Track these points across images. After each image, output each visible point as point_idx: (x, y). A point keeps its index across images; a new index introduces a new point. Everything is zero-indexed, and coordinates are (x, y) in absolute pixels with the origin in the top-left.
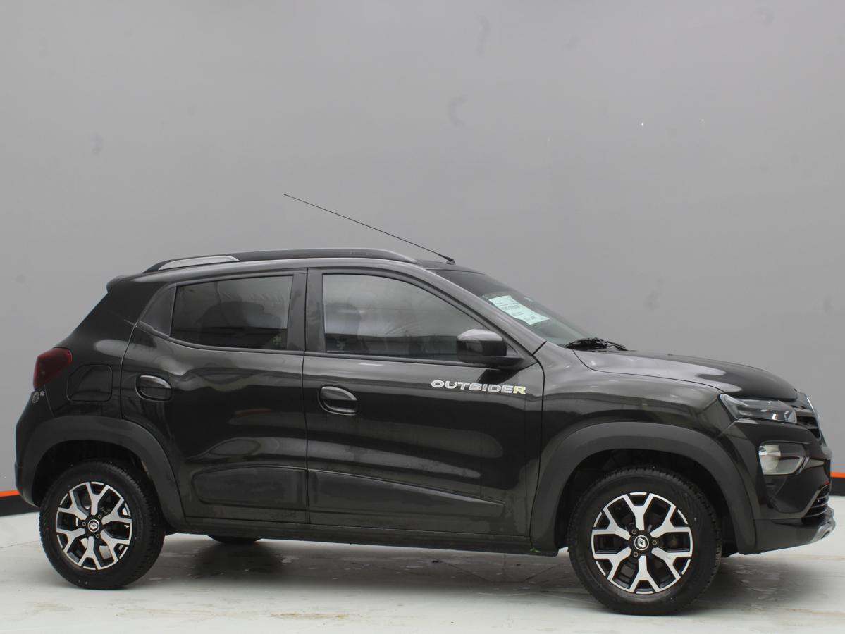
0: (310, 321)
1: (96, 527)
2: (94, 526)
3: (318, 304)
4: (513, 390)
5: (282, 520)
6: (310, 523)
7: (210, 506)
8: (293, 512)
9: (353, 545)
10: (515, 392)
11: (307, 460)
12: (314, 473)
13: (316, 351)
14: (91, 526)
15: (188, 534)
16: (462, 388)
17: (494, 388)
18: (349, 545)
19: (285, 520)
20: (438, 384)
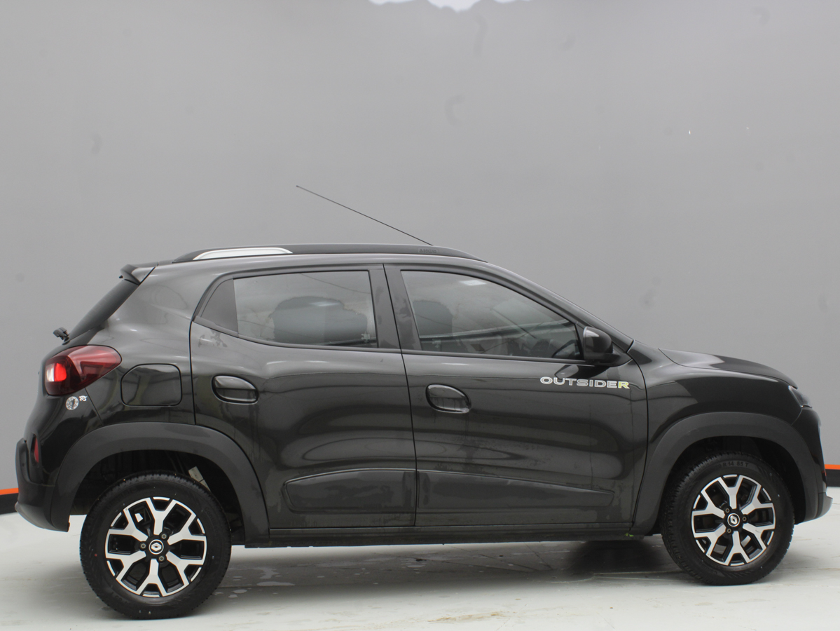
0: (400, 317)
1: (159, 548)
2: (156, 547)
3: (405, 301)
4: (617, 385)
5: (383, 525)
6: (414, 526)
7: (302, 515)
8: (398, 515)
9: (445, 545)
10: (620, 387)
11: (416, 461)
12: (425, 474)
13: (413, 349)
14: (153, 548)
15: (259, 549)
16: (571, 384)
17: (600, 384)
18: (441, 545)
19: (386, 525)
20: (546, 380)
